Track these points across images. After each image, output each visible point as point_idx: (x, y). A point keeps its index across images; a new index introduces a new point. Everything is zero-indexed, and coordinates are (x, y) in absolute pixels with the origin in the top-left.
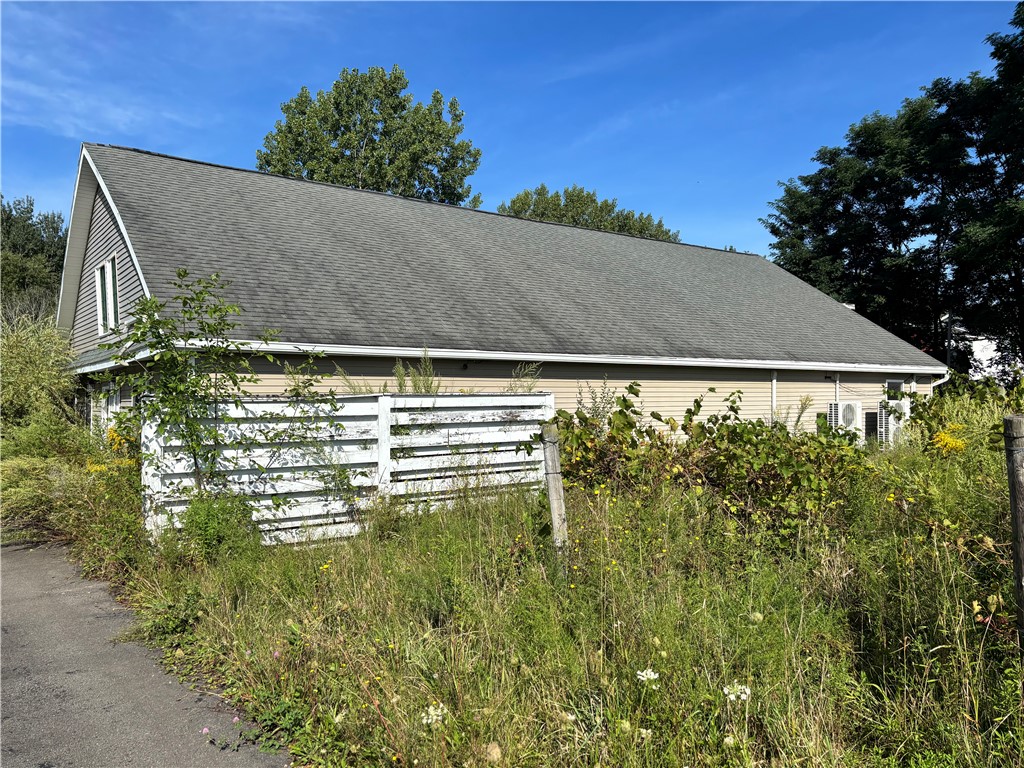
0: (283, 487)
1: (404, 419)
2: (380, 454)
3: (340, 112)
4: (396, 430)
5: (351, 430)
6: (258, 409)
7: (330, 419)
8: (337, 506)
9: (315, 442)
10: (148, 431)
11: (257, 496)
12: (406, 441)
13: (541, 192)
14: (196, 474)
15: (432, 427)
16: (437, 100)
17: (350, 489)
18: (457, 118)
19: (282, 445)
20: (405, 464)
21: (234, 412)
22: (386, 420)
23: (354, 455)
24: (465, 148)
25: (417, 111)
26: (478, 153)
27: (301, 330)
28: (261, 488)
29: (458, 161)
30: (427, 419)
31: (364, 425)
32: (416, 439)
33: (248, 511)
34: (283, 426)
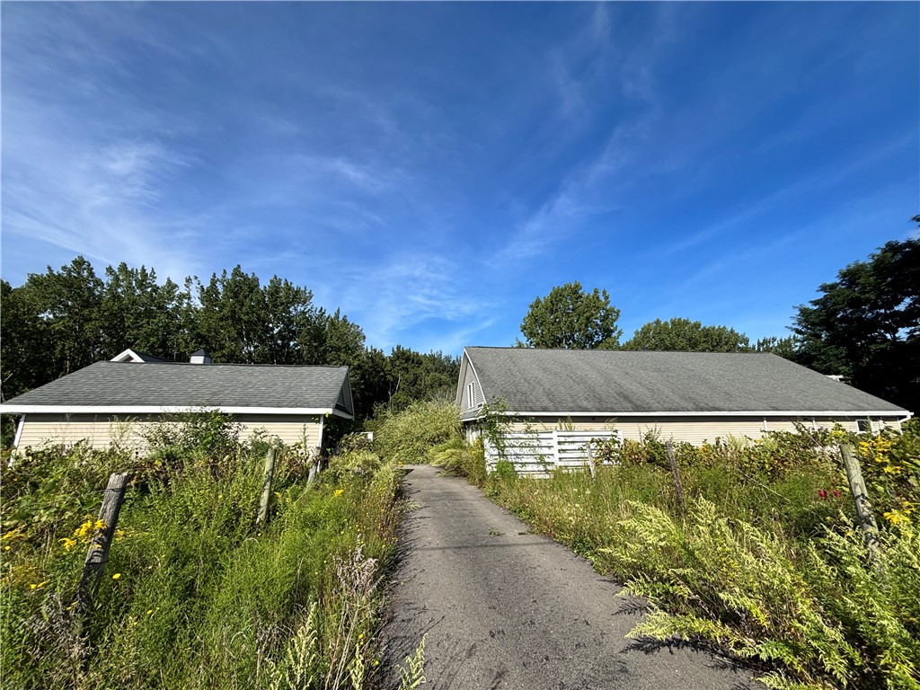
0: (524, 460)
1: (562, 439)
2: (555, 451)
3: (553, 305)
4: (560, 443)
5: (544, 443)
6: (516, 436)
7: (538, 439)
8: (541, 468)
9: (533, 446)
10: (486, 441)
11: (517, 463)
12: (563, 447)
13: (658, 322)
14: (499, 455)
15: (573, 442)
16: (596, 292)
17: (545, 463)
18: (606, 298)
19: (522, 447)
20: (563, 455)
21: (509, 436)
22: (556, 439)
23: (546, 451)
24: (612, 310)
25: (587, 297)
26: (619, 311)
27: (531, 407)
28: (517, 460)
29: (610, 316)
30: (571, 439)
31: (549, 441)
32: (566, 446)
33: (513, 467)
34: (522, 441)
